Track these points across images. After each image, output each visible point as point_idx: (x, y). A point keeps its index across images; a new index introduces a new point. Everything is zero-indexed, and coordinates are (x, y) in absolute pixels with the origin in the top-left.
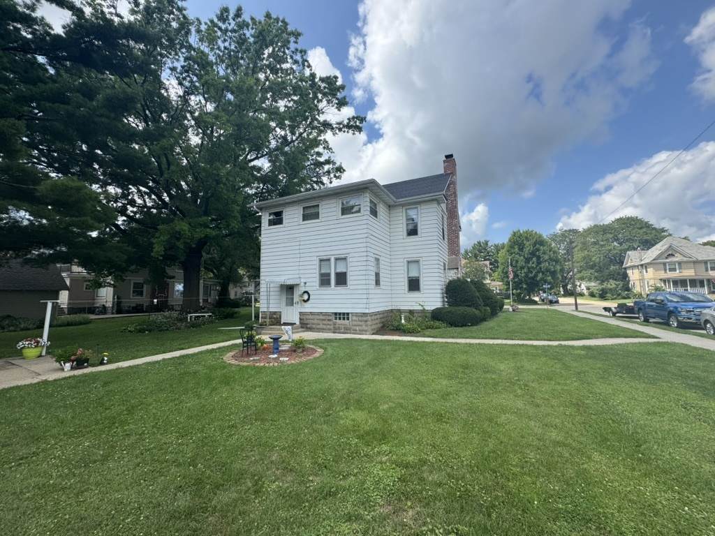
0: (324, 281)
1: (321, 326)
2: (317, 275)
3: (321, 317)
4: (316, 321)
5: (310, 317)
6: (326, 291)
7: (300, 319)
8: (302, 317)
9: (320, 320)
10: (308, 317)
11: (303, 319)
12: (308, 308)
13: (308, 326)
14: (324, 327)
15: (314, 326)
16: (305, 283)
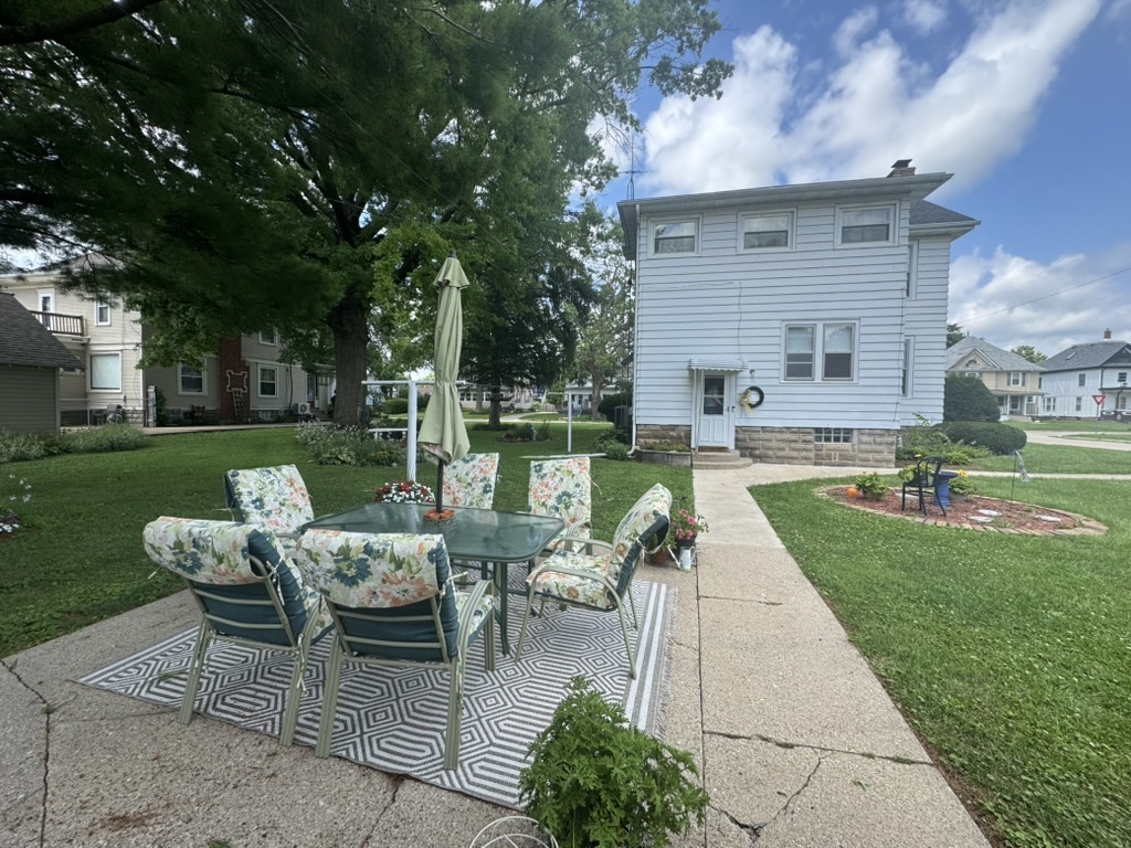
0: (798, 368)
1: (787, 453)
2: (782, 358)
3: (788, 436)
4: (774, 444)
5: (762, 435)
6: (799, 387)
7: (737, 440)
8: (741, 436)
9: (784, 440)
10: (755, 435)
11: (744, 440)
12: (757, 419)
13: (757, 452)
14: (795, 454)
15: (771, 453)
16: (752, 371)
